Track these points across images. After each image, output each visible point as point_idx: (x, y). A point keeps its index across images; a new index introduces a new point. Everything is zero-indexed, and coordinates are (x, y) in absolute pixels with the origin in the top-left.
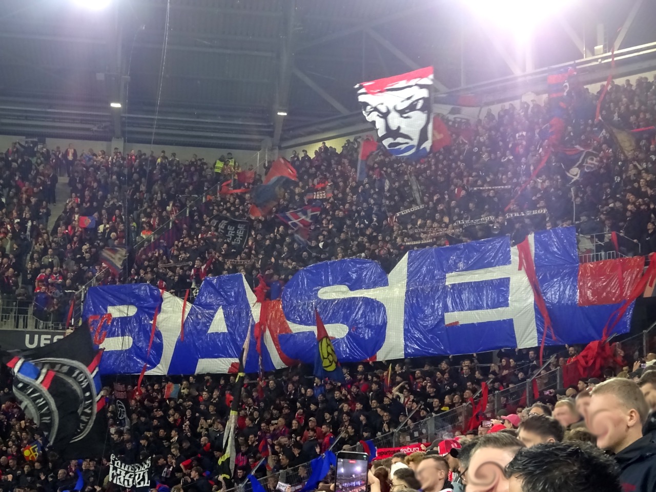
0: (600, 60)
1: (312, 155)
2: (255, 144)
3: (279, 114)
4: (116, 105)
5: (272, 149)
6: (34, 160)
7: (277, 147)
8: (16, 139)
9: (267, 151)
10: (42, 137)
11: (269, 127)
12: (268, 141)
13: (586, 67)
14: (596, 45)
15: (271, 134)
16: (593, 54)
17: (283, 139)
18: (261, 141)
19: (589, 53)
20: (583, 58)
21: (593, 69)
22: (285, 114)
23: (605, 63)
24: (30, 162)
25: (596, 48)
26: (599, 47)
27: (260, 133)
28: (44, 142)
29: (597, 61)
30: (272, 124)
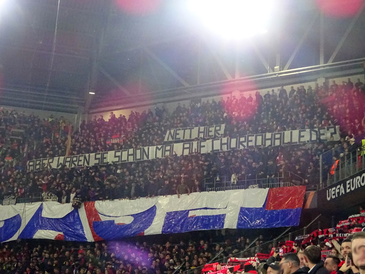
16: (273, 71)
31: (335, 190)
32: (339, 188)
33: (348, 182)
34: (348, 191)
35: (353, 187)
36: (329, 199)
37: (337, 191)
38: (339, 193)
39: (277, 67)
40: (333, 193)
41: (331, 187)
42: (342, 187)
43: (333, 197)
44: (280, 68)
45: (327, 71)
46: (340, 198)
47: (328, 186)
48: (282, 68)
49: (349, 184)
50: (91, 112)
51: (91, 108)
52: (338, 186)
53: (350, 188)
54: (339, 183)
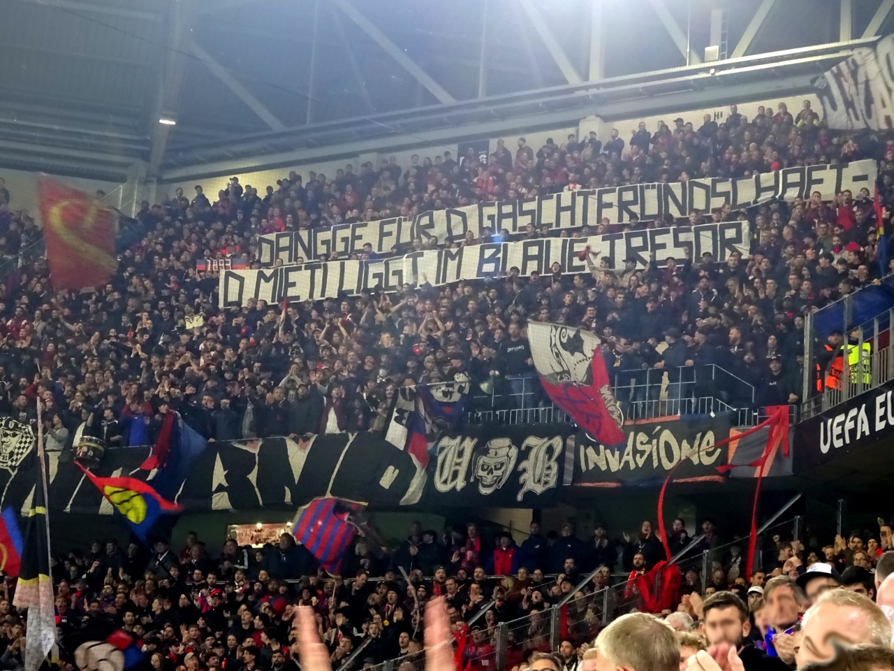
0: (712, 71)
1: (213, 196)
2: (116, 170)
3: (161, 121)
5: (146, 182)
7: (155, 180)
9: (136, 185)
11: (143, 142)
12: (141, 168)
13: (689, 80)
14: (709, 45)
15: (146, 156)
16: (702, 58)
17: (166, 167)
18: (126, 166)
19: (695, 57)
20: (685, 65)
21: (701, 85)
22: (174, 123)
23: (721, 76)
25: (707, 49)
26: (713, 49)
27: (128, 153)
29: (709, 73)
30: (148, 138)
31: (842, 424)
32: (855, 419)
33: (880, 399)
34: (880, 426)
36: (825, 449)
37: (849, 425)
38: (853, 432)
40: (837, 431)
41: (833, 414)
42: (863, 414)
43: (838, 444)
46: (858, 445)
47: (826, 407)
49: (884, 404)
52: (853, 413)
53: (884, 418)
54: (856, 403)
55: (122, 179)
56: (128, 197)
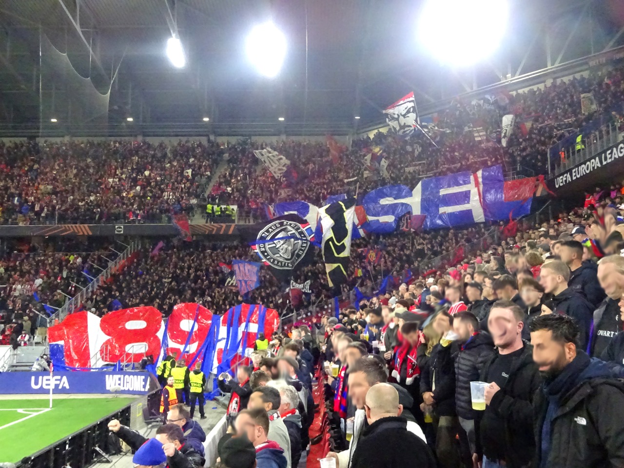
0: (510, 82)
1: (372, 136)
2: (346, 132)
3: (356, 118)
4: (281, 119)
6: (247, 147)
8: (239, 137)
9: (351, 136)
10: (250, 136)
11: (351, 124)
12: (352, 131)
15: (353, 128)
16: (506, 78)
18: (348, 131)
19: (504, 78)
20: (501, 81)
22: (360, 118)
24: (245, 148)
27: (348, 127)
28: (250, 138)
30: (353, 123)
31: (562, 179)
32: (566, 177)
33: (574, 171)
34: (574, 178)
35: (578, 174)
36: (557, 186)
37: (564, 179)
38: (566, 181)
39: (509, 75)
40: (561, 181)
41: (559, 176)
42: (568, 175)
43: (561, 185)
44: (512, 75)
45: (554, 72)
46: (568, 185)
47: (556, 175)
48: (513, 75)
49: (575, 172)
50: (359, 132)
51: (358, 129)
52: (565, 175)
53: (575, 176)
54: (566, 172)
55: (347, 135)
56: (349, 139)
